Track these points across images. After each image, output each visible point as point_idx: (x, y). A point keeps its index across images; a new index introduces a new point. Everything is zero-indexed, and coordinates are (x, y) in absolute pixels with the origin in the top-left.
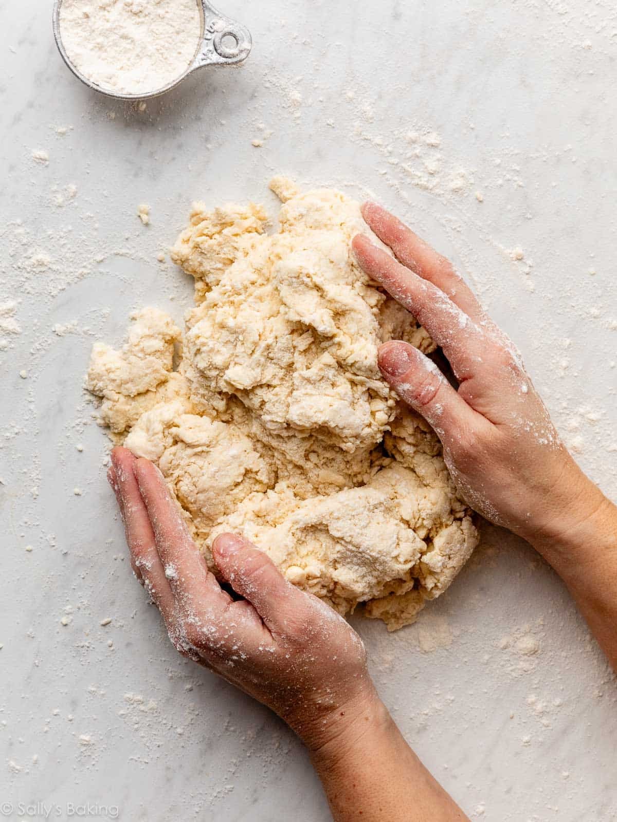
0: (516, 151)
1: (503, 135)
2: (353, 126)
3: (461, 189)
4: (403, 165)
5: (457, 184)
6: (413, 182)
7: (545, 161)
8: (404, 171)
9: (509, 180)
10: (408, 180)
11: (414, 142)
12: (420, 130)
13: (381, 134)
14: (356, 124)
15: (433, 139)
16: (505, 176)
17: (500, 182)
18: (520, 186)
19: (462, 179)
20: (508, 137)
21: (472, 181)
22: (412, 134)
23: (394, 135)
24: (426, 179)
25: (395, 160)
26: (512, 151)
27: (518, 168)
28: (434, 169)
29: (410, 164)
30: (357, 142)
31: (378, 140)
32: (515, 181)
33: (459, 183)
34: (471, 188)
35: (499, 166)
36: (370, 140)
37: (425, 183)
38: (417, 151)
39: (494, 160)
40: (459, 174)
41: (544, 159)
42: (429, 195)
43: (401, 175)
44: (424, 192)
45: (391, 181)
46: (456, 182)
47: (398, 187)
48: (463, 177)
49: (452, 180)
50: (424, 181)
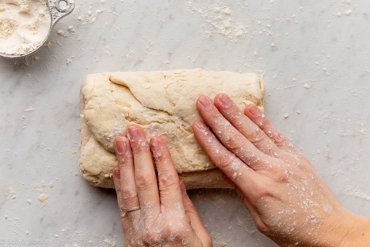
0: (268, 18)
1: (261, 10)
2: (188, 4)
3: (241, 36)
4: (213, 23)
5: (239, 33)
6: (218, 32)
7: (282, 23)
8: (214, 27)
9: (265, 32)
10: (215, 31)
11: (218, 12)
12: (221, 6)
13: (201, 8)
14: (189, 3)
15: (227, 11)
16: (263, 30)
17: (260, 32)
18: (270, 35)
19: (241, 31)
20: (264, 10)
21: (247, 32)
22: (217, 8)
23: (208, 8)
25: (209, 21)
26: (266, 17)
27: (269, 26)
28: (228, 26)
29: (216, 23)
30: (190, 12)
31: (200, 11)
32: (268, 32)
33: (240, 33)
34: (246, 35)
35: (260, 25)
36: (196, 11)
37: (224, 33)
38: (220, 17)
39: (258, 22)
40: (240, 28)
41: (282, 21)
42: (225, 39)
43: (212, 29)
44: (223, 37)
45: (207, 32)
46: (239, 32)
47: (210, 34)
48: (242, 30)
49: (237, 31)
50: (223, 32)
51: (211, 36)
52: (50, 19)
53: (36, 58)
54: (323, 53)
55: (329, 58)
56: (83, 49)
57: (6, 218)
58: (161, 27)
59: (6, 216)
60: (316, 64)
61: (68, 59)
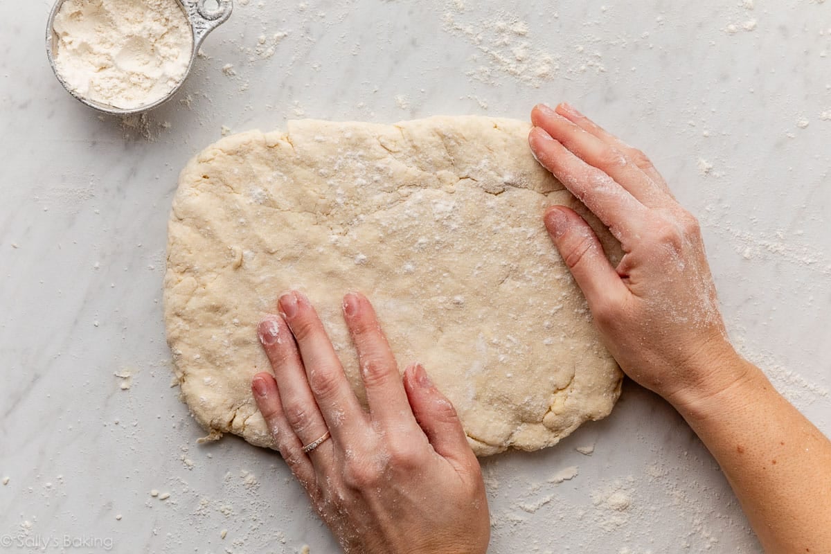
0: (598, 39)
1: (584, 24)
2: (445, 17)
3: (547, 75)
4: (493, 52)
5: (543, 70)
6: (502, 69)
7: (624, 48)
8: (494, 58)
9: (592, 66)
10: (498, 67)
11: (502, 31)
12: (508, 19)
13: (471, 24)
14: (448, 15)
15: (520, 28)
16: (587, 62)
17: (583, 67)
18: (602, 71)
19: (547, 65)
20: (589, 25)
21: (557, 67)
22: (501, 24)
23: (484, 25)
24: (515, 66)
25: (486, 49)
26: (593, 38)
27: (599, 54)
28: (522, 56)
29: (499, 51)
30: (450, 32)
31: (469, 29)
32: (598, 66)
33: (545, 69)
34: (556, 73)
35: (581, 52)
36: (461, 29)
37: (514, 70)
38: (506, 40)
39: (577, 47)
40: (545, 61)
41: (623, 45)
42: (517, 81)
43: (491, 62)
44: (513, 78)
45: (482, 68)
46: (543, 68)
47: (488, 73)
48: (548, 63)
49: (539, 66)
50: (512, 67)
51: (489, 76)
52: (189, 35)
53: (164, 125)
54: (704, 103)
55: (713, 112)
56: (251, 107)
57: (116, 424)
58: (396, 62)
59: (117, 420)
60: (690, 124)
61: (223, 126)
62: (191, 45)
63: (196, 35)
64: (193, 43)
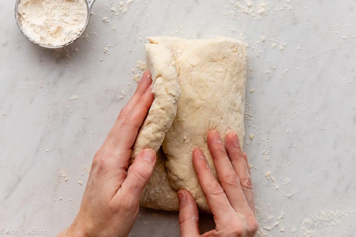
3: (264, 13)
5: (261, 11)
6: (241, 11)
8: (237, 6)
9: (285, 7)
10: (239, 10)
16: (283, 5)
17: (281, 8)
18: (291, 9)
19: (263, 8)
21: (268, 9)
24: (247, 9)
28: (251, 4)
29: (239, 3)
32: (288, 7)
33: (262, 10)
34: (268, 12)
37: (247, 11)
40: (262, 6)
42: (249, 17)
43: (235, 9)
44: (247, 16)
45: (231, 12)
46: (261, 9)
47: (234, 14)
48: (264, 7)
49: (259, 9)
50: (246, 10)
51: (235, 15)
53: (75, 50)
54: (342, 22)
55: (347, 26)
56: (118, 38)
57: (61, 200)
58: (189, 11)
59: (61, 198)
60: (336, 33)
61: (104, 48)
62: (87, 9)
63: (89, 4)
64: (88, 8)
